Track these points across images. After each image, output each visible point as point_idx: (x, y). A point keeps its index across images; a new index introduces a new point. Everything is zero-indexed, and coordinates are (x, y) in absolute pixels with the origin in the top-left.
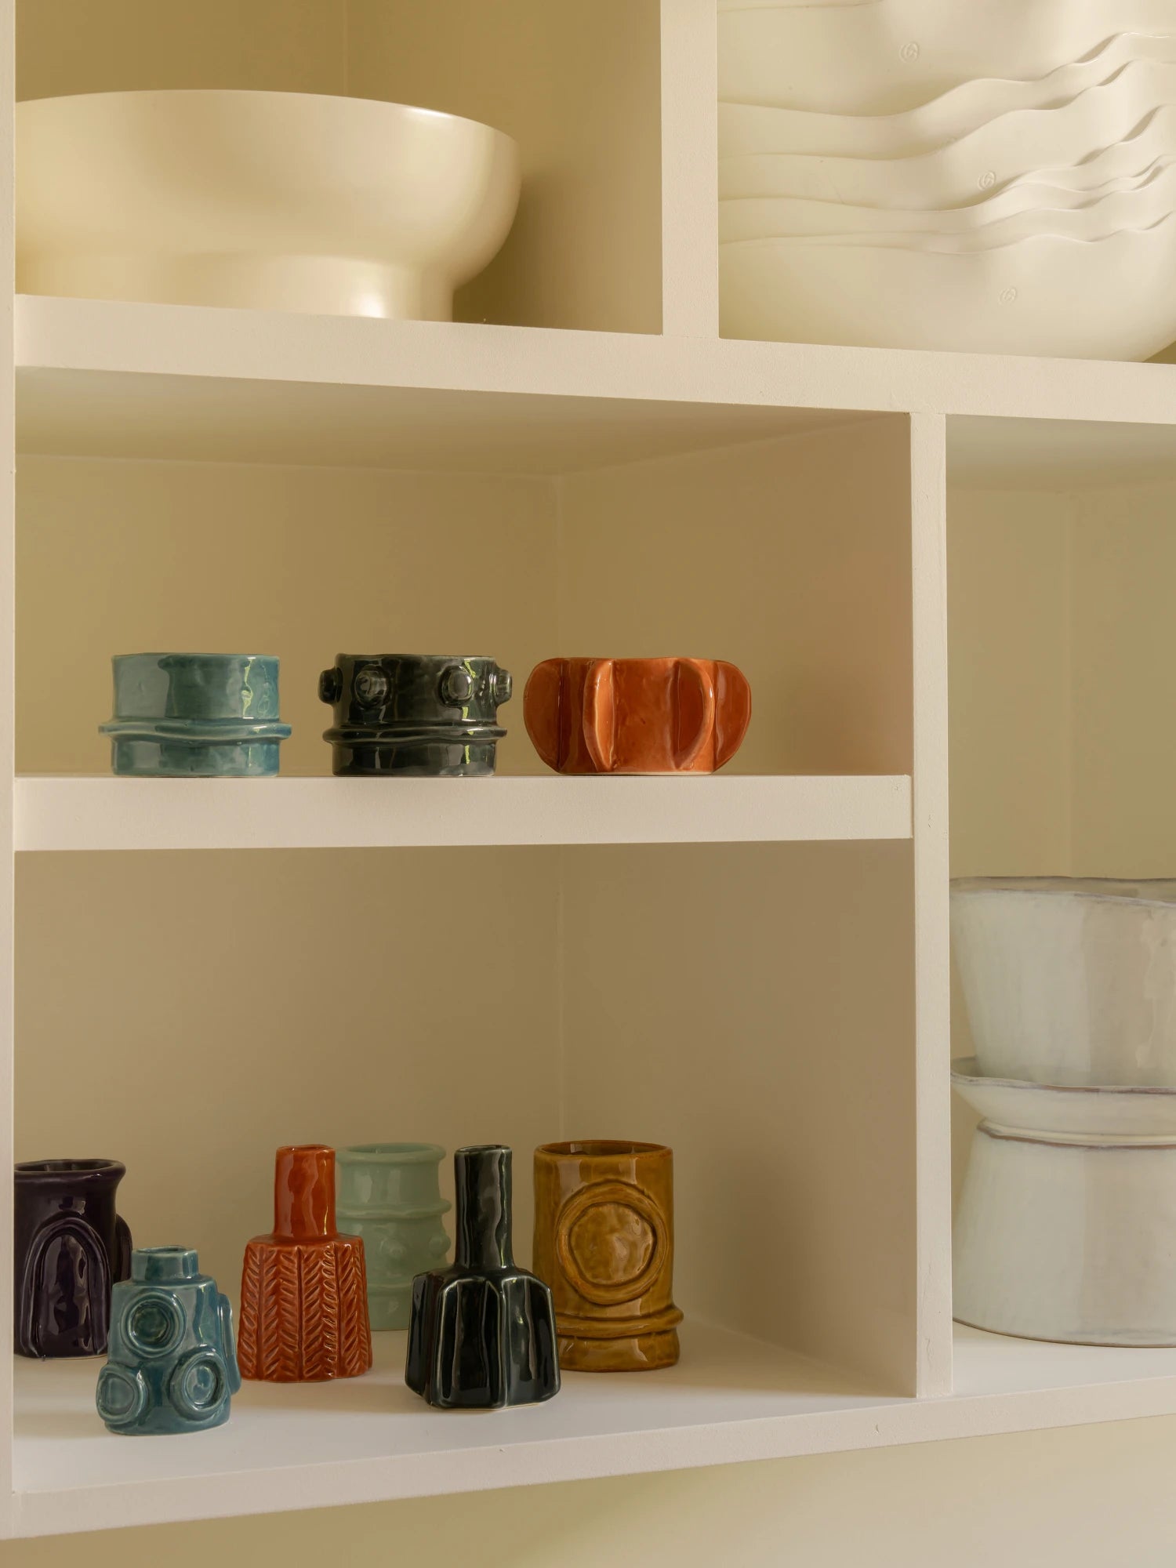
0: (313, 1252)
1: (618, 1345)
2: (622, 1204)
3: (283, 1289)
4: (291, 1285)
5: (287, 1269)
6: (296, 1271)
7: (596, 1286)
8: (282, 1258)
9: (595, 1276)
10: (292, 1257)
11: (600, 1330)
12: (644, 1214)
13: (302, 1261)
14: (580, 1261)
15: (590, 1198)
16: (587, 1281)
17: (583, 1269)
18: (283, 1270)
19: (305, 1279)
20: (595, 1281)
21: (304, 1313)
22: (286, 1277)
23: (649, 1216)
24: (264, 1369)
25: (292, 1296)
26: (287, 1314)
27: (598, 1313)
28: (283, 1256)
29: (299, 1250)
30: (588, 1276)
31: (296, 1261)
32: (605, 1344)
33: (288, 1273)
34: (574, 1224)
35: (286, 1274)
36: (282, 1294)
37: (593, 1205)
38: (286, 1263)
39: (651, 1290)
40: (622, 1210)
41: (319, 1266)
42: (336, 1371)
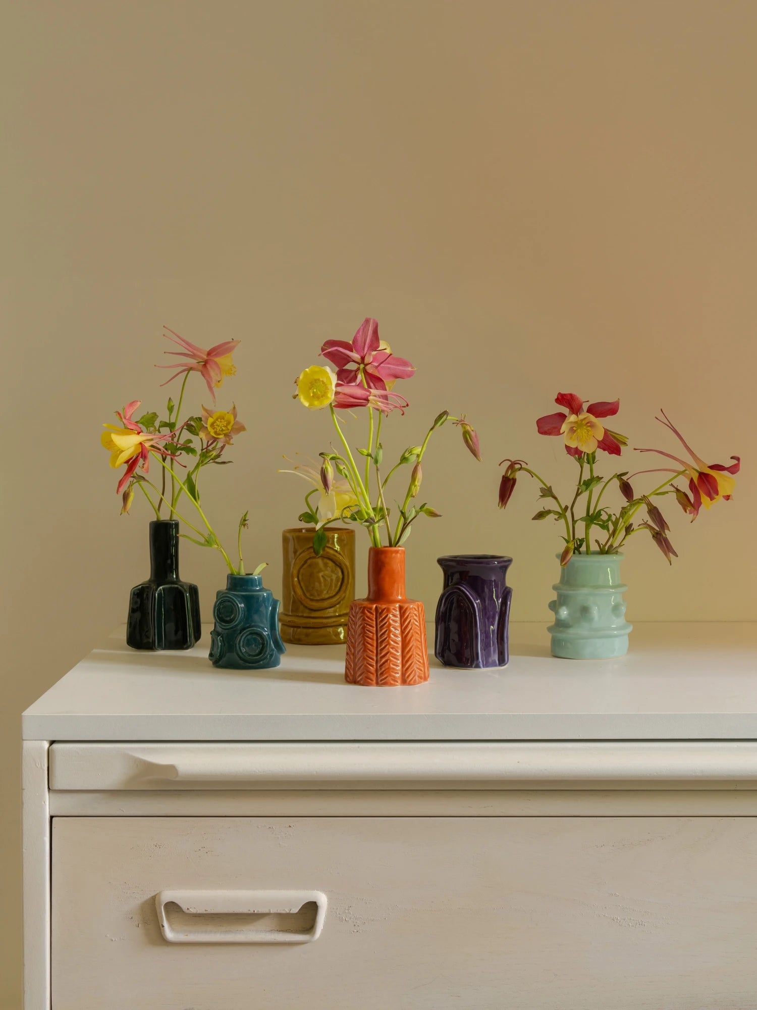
0: (385, 608)
1: (322, 631)
2: (325, 557)
3: (367, 630)
4: (371, 628)
5: (368, 618)
6: (374, 619)
7: (312, 600)
8: (366, 611)
9: (311, 595)
10: (372, 611)
11: (315, 623)
12: (337, 563)
13: (378, 614)
14: (304, 588)
15: (308, 554)
16: (307, 598)
17: (305, 592)
18: (367, 619)
19: (380, 625)
20: (312, 597)
21: (379, 645)
22: (369, 623)
23: (340, 564)
24: (357, 677)
25: (371, 634)
26: (369, 645)
27: (314, 614)
28: (367, 611)
29: (376, 607)
30: (308, 595)
31: (374, 614)
32: (316, 630)
33: (369, 620)
34: (301, 568)
35: (369, 622)
36: (366, 633)
37: (310, 558)
38: (369, 614)
39: (341, 602)
40: (326, 560)
41: (388, 617)
42: (399, 682)
